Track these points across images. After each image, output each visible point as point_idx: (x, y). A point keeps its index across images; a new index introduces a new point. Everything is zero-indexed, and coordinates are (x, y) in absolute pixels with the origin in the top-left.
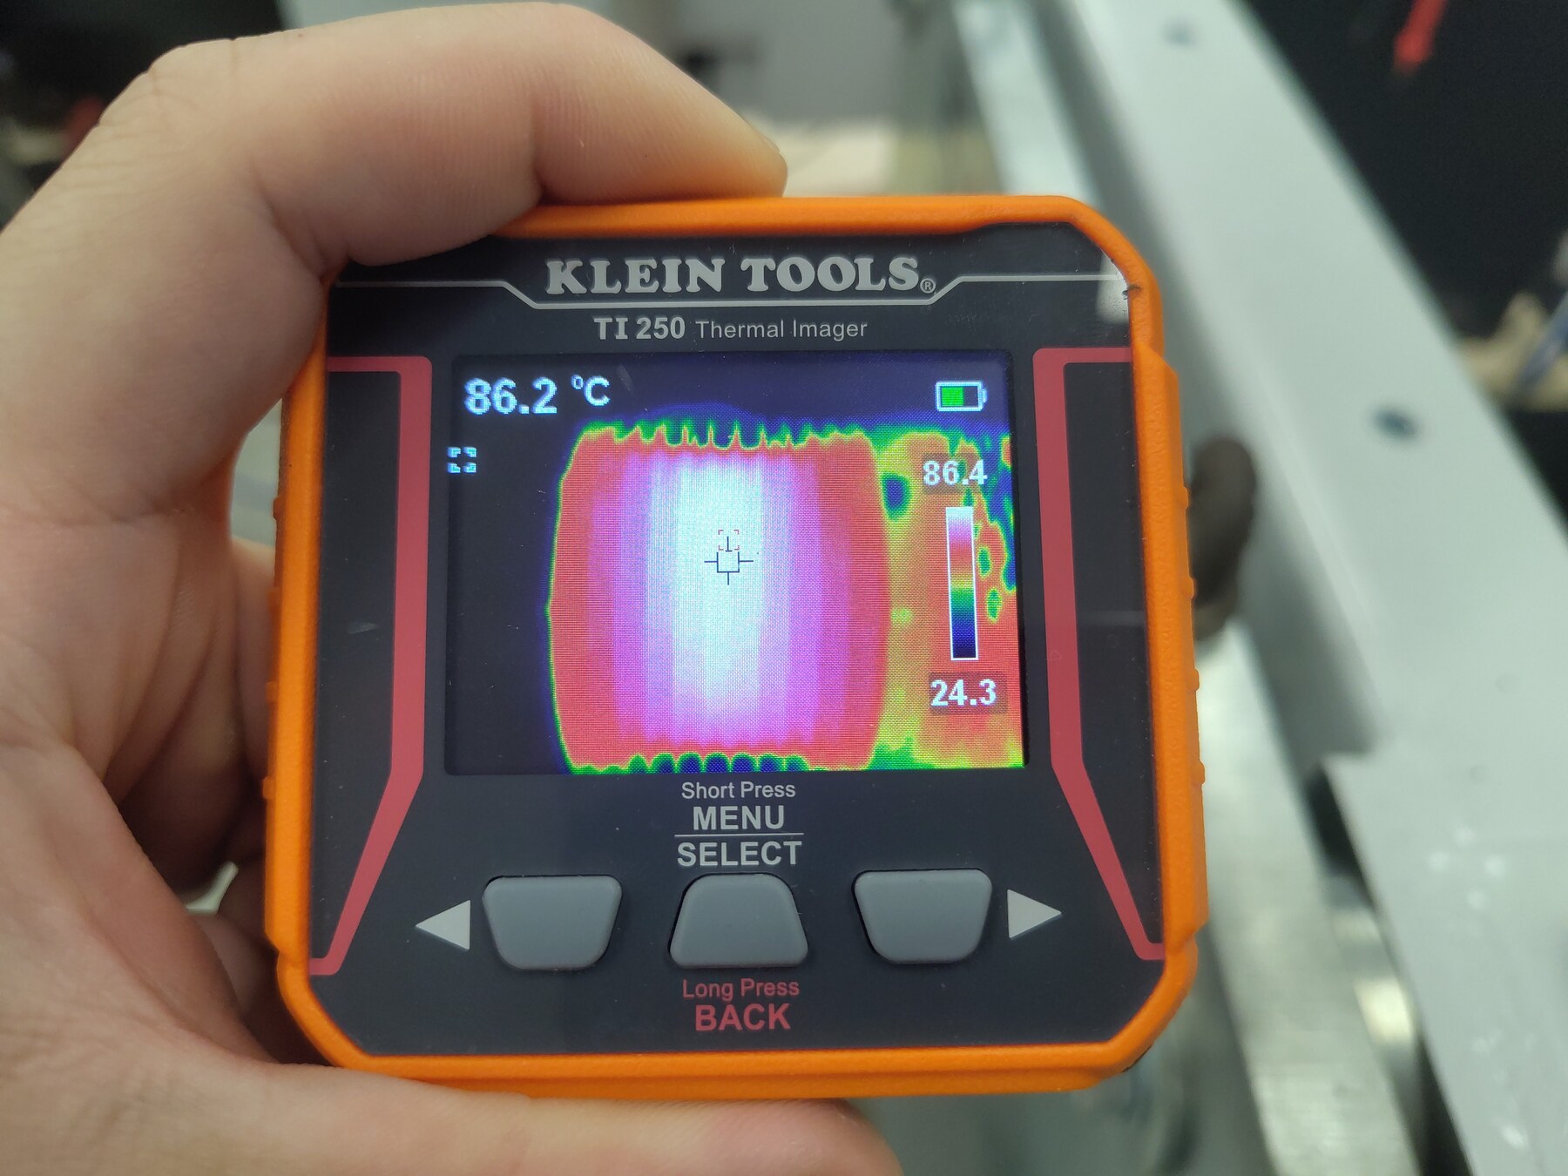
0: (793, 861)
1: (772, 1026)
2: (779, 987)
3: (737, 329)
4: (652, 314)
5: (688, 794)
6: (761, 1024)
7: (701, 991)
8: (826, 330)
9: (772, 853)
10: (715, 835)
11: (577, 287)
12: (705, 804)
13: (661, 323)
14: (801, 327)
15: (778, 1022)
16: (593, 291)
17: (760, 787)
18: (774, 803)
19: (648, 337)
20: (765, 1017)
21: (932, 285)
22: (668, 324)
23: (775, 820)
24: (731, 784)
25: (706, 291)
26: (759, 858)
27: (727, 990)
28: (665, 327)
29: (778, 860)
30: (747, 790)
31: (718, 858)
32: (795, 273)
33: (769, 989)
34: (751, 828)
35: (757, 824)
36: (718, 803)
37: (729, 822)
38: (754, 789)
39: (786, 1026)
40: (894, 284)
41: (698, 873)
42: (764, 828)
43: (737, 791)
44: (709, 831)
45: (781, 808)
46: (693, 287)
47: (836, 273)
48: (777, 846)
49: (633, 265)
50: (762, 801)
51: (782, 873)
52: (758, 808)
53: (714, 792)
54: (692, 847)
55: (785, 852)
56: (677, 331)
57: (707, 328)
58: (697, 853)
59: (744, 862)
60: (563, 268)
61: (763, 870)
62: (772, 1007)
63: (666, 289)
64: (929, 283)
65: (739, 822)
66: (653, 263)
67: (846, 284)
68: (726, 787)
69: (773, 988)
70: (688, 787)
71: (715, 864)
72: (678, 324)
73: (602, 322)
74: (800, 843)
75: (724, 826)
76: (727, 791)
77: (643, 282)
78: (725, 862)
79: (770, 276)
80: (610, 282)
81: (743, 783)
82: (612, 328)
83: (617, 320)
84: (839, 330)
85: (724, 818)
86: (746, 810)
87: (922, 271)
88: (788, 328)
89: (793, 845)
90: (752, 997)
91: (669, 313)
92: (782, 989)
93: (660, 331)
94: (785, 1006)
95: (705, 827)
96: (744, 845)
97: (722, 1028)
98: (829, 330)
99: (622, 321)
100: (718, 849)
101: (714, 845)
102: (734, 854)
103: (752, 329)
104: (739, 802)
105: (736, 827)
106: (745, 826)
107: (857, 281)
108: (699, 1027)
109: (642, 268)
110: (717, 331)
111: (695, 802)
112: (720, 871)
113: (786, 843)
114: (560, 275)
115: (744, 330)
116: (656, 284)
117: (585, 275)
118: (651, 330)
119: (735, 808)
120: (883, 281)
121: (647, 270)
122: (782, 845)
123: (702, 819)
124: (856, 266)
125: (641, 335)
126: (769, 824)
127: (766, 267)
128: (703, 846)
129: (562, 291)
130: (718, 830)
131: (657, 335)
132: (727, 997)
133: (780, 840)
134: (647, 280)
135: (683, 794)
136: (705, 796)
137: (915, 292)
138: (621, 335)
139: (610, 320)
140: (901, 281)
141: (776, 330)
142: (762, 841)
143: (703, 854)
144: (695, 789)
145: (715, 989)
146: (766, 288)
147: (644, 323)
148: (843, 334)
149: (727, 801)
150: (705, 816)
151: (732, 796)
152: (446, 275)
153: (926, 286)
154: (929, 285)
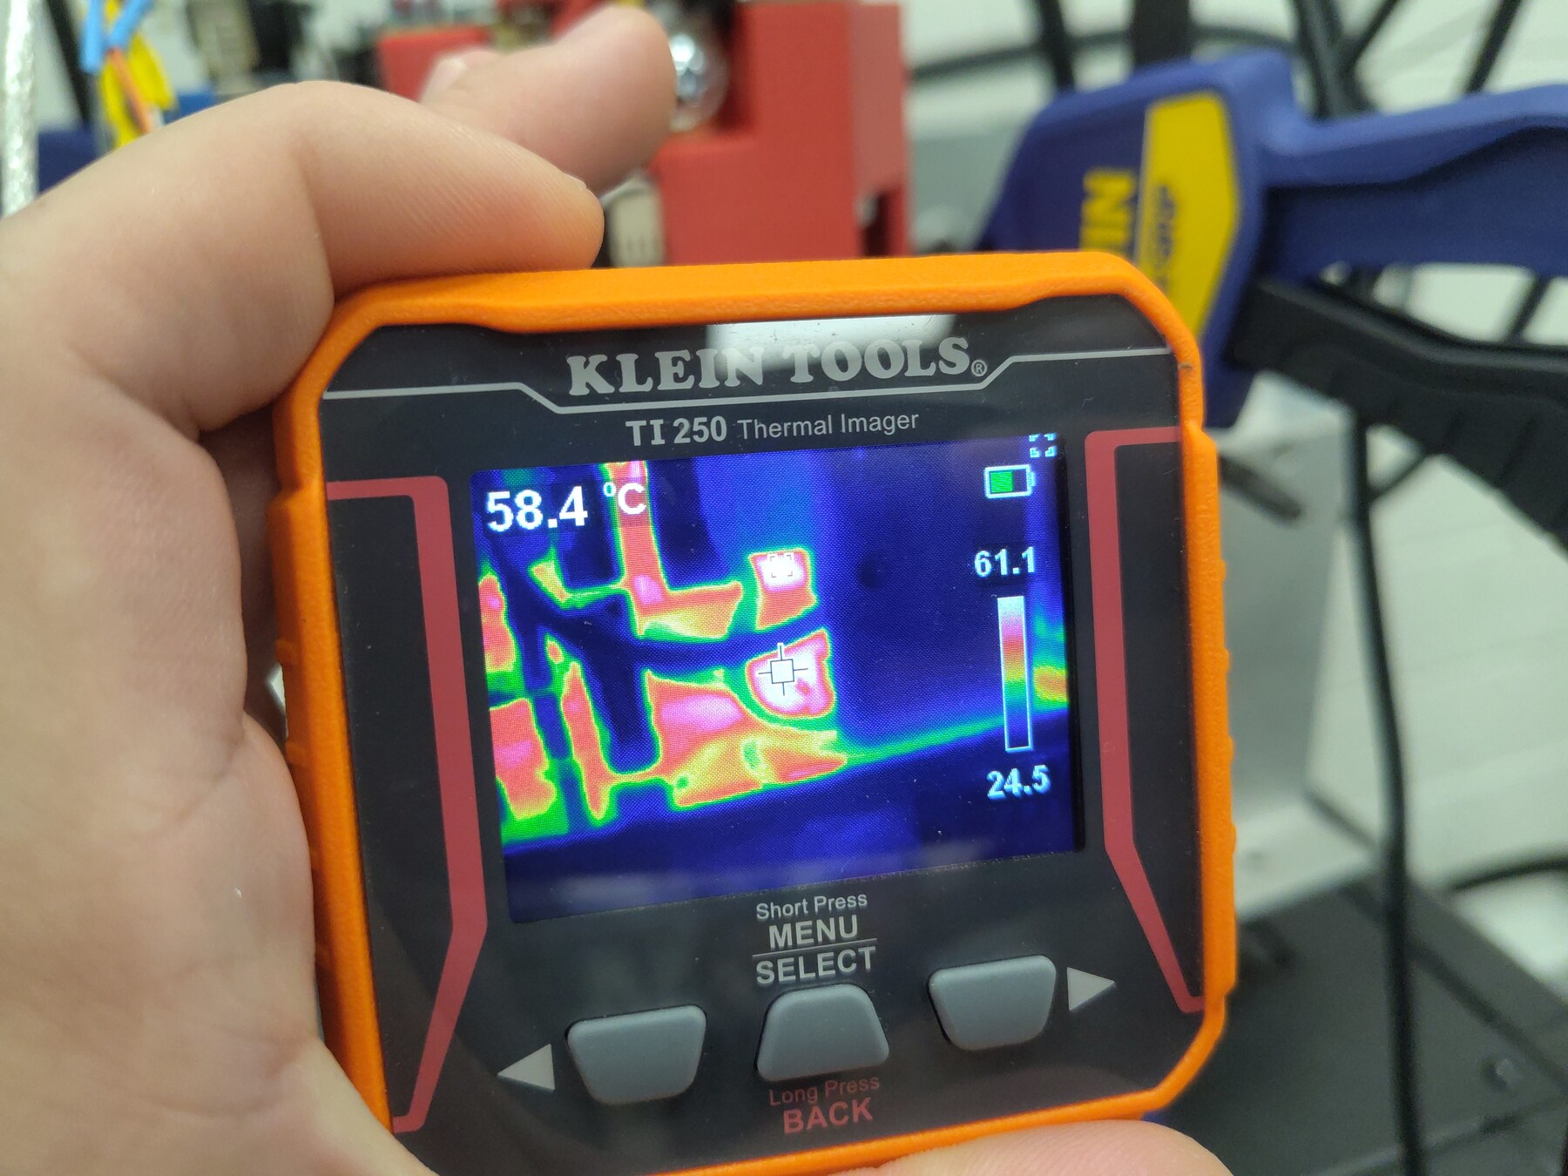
0: (868, 965)
1: (856, 1119)
2: (861, 1085)
3: (783, 428)
4: (690, 414)
5: (763, 915)
6: (846, 1118)
7: (788, 1098)
8: (877, 424)
9: (847, 962)
10: (792, 951)
11: (604, 387)
12: (779, 922)
13: (700, 424)
14: (850, 421)
15: (861, 1116)
16: (622, 390)
17: (833, 899)
18: (847, 914)
19: (688, 440)
20: (850, 1112)
21: (983, 366)
22: (708, 424)
23: (849, 929)
24: (804, 900)
25: (747, 386)
26: (835, 967)
27: (813, 1095)
28: (704, 428)
29: (854, 967)
30: (820, 904)
31: (796, 972)
32: (842, 361)
33: (852, 1087)
34: (826, 940)
35: (832, 936)
36: (793, 921)
37: (804, 937)
38: (827, 903)
39: (869, 1117)
40: (945, 369)
41: (778, 990)
42: (839, 938)
43: (811, 906)
44: (786, 947)
45: (854, 919)
46: (732, 381)
47: (884, 359)
48: (852, 953)
49: (664, 358)
50: (836, 914)
51: (858, 979)
52: (832, 921)
53: (788, 911)
54: (770, 965)
55: (860, 960)
56: (719, 433)
57: (751, 427)
58: (775, 970)
59: (822, 973)
60: (586, 364)
61: (839, 979)
62: (855, 1103)
63: (702, 385)
65: (814, 936)
66: (685, 354)
67: (894, 371)
68: (799, 904)
69: (856, 1086)
70: (761, 908)
71: (793, 978)
72: (718, 423)
73: (636, 426)
74: (874, 948)
75: (800, 941)
76: (801, 909)
77: (677, 379)
78: (803, 976)
79: (814, 364)
80: (640, 379)
81: (816, 899)
82: (647, 433)
83: (652, 422)
84: (889, 423)
85: (799, 933)
86: (820, 924)
87: (973, 353)
88: (837, 424)
89: (867, 952)
90: (835, 1097)
91: (709, 412)
92: (864, 1086)
93: (700, 433)
94: (867, 1100)
95: (781, 944)
96: (820, 957)
97: (809, 1127)
98: (879, 423)
99: (657, 424)
100: (796, 965)
101: (792, 960)
102: (811, 966)
103: (799, 427)
104: (813, 917)
105: (812, 941)
106: (820, 939)
107: (905, 368)
108: (787, 1130)
109: (675, 361)
110: (761, 429)
111: (770, 922)
112: (799, 985)
113: (860, 950)
114: (584, 374)
115: (790, 429)
116: (691, 379)
117: (610, 372)
118: (691, 433)
119: (810, 923)
120: (933, 365)
121: (680, 363)
122: (857, 952)
123: (778, 937)
124: (904, 349)
125: (679, 439)
126: (843, 935)
127: (808, 354)
128: (780, 963)
129: (586, 391)
130: (795, 945)
131: (696, 438)
132: (813, 1100)
133: (855, 948)
134: (681, 375)
135: (758, 916)
136: (780, 915)
137: (966, 377)
138: (658, 440)
139: (644, 423)
140: (951, 365)
141: (824, 426)
142: (837, 952)
143: (781, 970)
144: (769, 910)
145: (801, 1095)
146: (810, 378)
147: (681, 425)
148: (893, 427)
149: (801, 917)
150: (781, 935)
151: (806, 912)
152: (455, 379)
153: (977, 369)
154: (980, 368)
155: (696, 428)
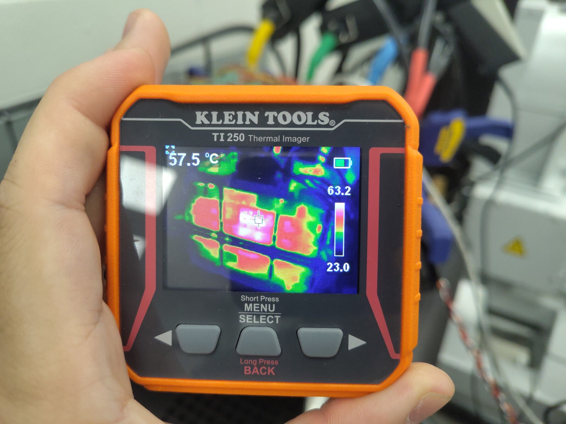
0: (277, 322)
1: (269, 374)
2: (272, 362)
3: (263, 138)
4: (233, 132)
5: (243, 299)
6: (265, 373)
7: (246, 362)
8: (295, 139)
9: (270, 319)
10: (252, 313)
11: (206, 122)
12: (249, 303)
13: (236, 135)
14: (286, 138)
15: (271, 373)
16: (212, 123)
17: (267, 298)
18: (272, 303)
19: (231, 140)
20: (267, 371)
21: (334, 123)
22: (238, 136)
23: (272, 309)
25: (252, 124)
26: (266, 321)
27: (255, 362)
29: (272, 322)
30: (263, 299)
31: (253, 320)
32: (285, 118)
33: (268, 362)
34: (264, 311)
35: (266, 310)
36: (253, 303)
37: (256, 309)
38: (265, 299)
39: (274, 374)
40: (320, 123)
41: (246, 325)
42: (268, 311)
43: (259, 299)
44: (250, 311)
45: (274, 305)
46: (248, 122)
47: (299, 118)
48: (272, 317)
49: (226, 114)
50: (268, 303)
51: (273, 326)
52: (266, 305)
53: (252, 299)
54: (244, 316)
55: (275, 319)
56: (242, 139)
57: (252, 138)
58: (246, 318)
59: (261, 322)
60: (202, 114)
61: (267, 325)
62: (269, 368)
63: (238, 123)
64: (333, 122)
65: (260, 309)
66: (233, 113)
67: (302, 122)
68: (256, 297)
69: (270, 362)
70: (243, 297)
72: (242, 136)
73: (215, 135)
74: (280, 317)
76: (256, 299)
77: (230, 120)
78: (255, 322)
79: (275, 119)
80: (218, 120)
81: (261, 297)
82: (219, 137)
83: (221, 134)
84: (299, 139)
85: (255, 307)
86: (262, 305)
87: (330, 118)
88: (281, 138)
89: (277, 317)
90: (262, 365)
91: (239, 132)
92: (273, 362)
94: (273, 368)
95: (248, 310)
96: (261, 316)
97: (253, 373)
100: (253, 318)
101: (252, 316)
102: (258, 319)
103: (268, 138)
104: (260, 302)
106: (262, 310)
107: (306, 121)
108: (245, 373)
109: (230, 115)
110: (256, 138)
111: (245, 302)
112: (253, 325)
114: (201, 117)
115: (265, 139)
116: (234, 121)
117: (209, 117)
118: (232, 138)
119: (259, 304)
120: (316, 121)
121: (231, 116)
122: (274, 317)
124: (306, 115)
125: (229, 140)
126: (270, 310)
127: (274, 115)
128: (248, 316)
129: (201, 123)
130: (253, 311)
131: (234, 140)
132: (255, 364)
133: (273, 315)
134: (231, 119)
135: (241, 299)
136: (249, 300)
137: (328, 126)
138: (222, 140)
139: (218, 134)
140: (323, 121)
141: (277, 139)
142: (267, 315)
143: (248, 319)
144: (245, 298)
145: (251, 362)
146: (274, 123)
147: (230, 135)
148: (300, 141)
149: (256, 302)
150: (248, 307)
151: (257, 300)
152: (160, 116)
153: (332, 123)
154: (333, 123)
155: (235, 137)
